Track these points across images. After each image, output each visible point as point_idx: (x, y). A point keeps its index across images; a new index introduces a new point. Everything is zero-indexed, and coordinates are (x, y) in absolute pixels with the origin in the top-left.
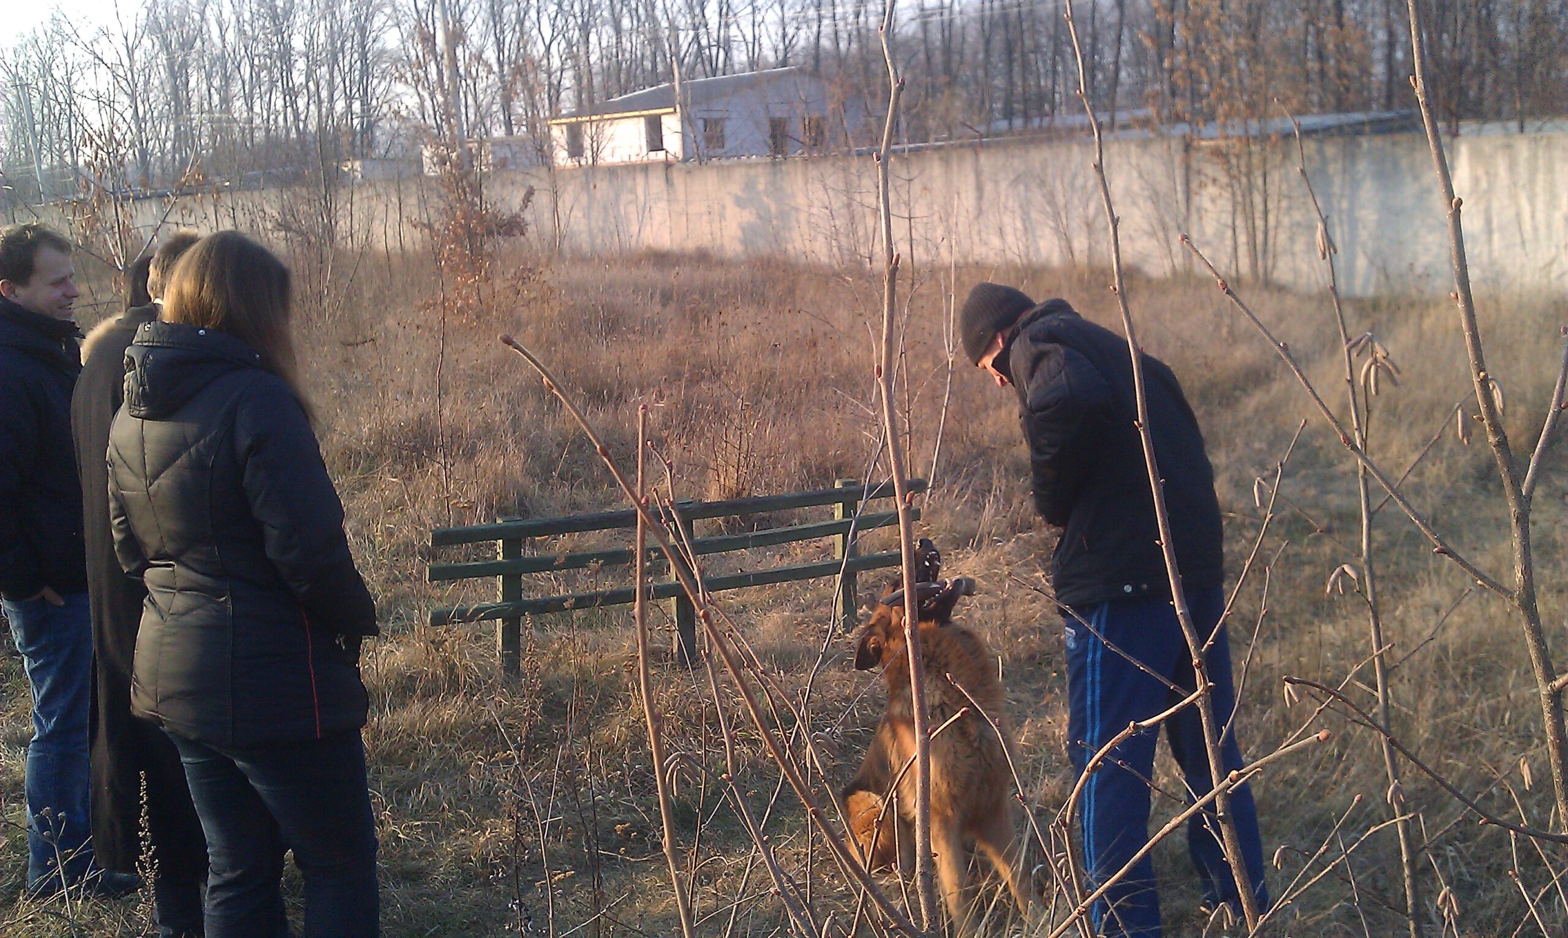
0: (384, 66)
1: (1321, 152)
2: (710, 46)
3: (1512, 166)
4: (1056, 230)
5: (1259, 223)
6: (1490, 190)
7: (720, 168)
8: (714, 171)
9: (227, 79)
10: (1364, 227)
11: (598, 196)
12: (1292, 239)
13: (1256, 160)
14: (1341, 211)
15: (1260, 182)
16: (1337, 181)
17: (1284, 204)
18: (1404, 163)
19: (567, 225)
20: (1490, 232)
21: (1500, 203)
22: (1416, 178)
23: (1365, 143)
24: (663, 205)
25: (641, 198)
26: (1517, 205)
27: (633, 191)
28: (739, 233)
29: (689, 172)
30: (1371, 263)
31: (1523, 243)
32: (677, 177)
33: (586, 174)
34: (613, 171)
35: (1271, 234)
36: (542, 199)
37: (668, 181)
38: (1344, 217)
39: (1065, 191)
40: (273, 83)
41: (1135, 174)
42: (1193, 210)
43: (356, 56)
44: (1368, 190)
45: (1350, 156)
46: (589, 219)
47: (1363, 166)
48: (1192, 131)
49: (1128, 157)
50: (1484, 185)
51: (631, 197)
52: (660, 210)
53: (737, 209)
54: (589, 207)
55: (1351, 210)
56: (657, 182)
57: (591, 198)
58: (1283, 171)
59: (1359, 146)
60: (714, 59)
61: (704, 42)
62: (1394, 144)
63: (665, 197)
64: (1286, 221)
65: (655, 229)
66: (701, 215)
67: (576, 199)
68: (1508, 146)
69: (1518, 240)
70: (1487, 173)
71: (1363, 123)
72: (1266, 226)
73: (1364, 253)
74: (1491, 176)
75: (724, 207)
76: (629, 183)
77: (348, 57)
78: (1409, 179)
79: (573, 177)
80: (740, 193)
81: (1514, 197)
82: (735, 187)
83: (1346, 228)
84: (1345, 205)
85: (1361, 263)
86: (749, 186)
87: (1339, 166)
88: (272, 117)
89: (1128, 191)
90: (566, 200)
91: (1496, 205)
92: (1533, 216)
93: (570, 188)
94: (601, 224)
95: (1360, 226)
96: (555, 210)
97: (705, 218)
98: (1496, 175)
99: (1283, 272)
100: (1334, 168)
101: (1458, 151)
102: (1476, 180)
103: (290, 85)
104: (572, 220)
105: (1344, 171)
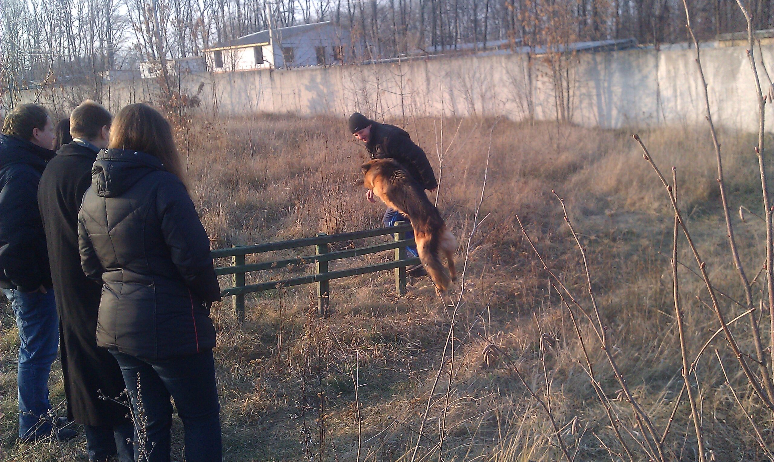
0: (119, 24)
1: (594, 59)
2: (284, 12)
3: (686, 64)
4: (466, 99)
5: (565, 94)
6: (675, 77)
7: (297, 71)
8: (295, 73)
9: (38, 32)
10: (616, 95)
11: (236, 86)
12: (581, 102)
13: (563, 63)
14: (604, 88)
15: (565, 74)
16: (602, 73)
17: (577, 85)
18: (634, 64)
19: (221, 100)
20: (676, 96)
21: (680, 82)
22: (640, 71)
23: (615, 54)
24: (269, 90)
25: (258, 87)
26: (689, 83)
27: (253, 84)
28: (309, 104)
29: (282, 74)
30: (619, 112)
31: (692, 101)
32: (276, 76)
33: (229, 75)
34: (243, 74)
35: (571, 99)
36: (207, 89)
37: (272, 78)
38: (606, 91)
39: (470, 80)
40: (62, 33)
41: (504, 71)
42: (533, 89)
43: (104, 19)
44: (617, 78)
45: (608, 62)
46: (231, 98)
47: (614, 66)
48: (531, 50)
49: (501, 63)
50: (673, 74)
51: (253, 87)
52: (267, 93)
53: (307, 92)
54: (231, 92)
55: (609, 87)
56: (266, 79)
57: (232, 87)
58: (576, 69)
59: (613, 56)
60: (287, 18)
61: (281, 10)
62: (629, 55)
63: (270, 86)
64: (578, 93)
65: (265, 102)
66: (288, 95)
67: (225, 88)
68: (684, 55)
69: (689, 100)
70: (674, 68)
71: (613, 45)
72: (568, 95)
73: (616, 108)
74: (676, 69)
75: (300, 91)
76: (252, 80)
77: (100, 20)
78: (636, 71)
79: (223, 78)
80: (308, 84)
81: (687, 80)
82: (306, 81)
83: (607, 96)
84: (606, 84)
85: (614, 112)
86: (313, 80)
87: (603, 66)
88: (62, 50)
89: (501, 80)
90: (220, 88)
91: (678, 83)
92: (696, 88)
93: (222, 83)
94: (237, 100)
95: (613, 95)
96: (214, 94)
97: (292, 96)
98: (678, 69)
99: (577, 118)
100: (601, 67)
101: (660, 58)
102: (669, 71)
103: (71, 34)
104: (223, 98)
105: (606, 68)
